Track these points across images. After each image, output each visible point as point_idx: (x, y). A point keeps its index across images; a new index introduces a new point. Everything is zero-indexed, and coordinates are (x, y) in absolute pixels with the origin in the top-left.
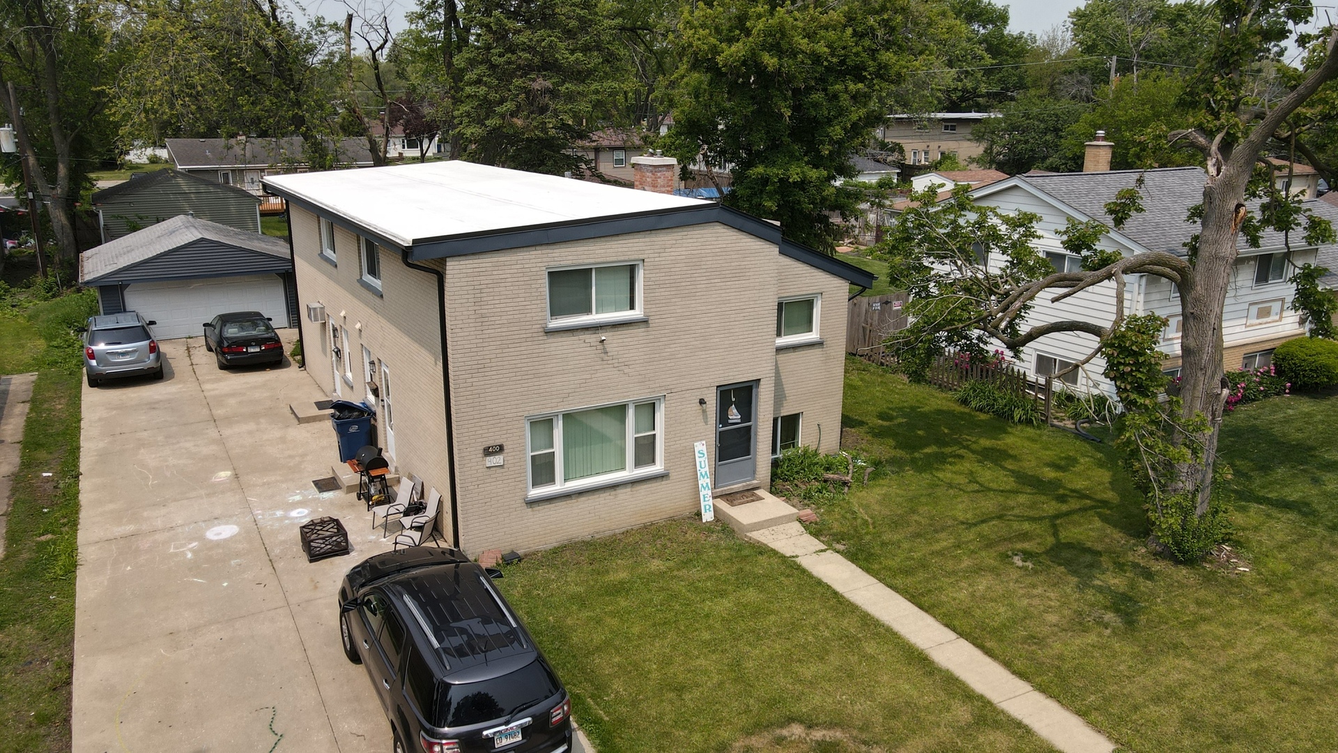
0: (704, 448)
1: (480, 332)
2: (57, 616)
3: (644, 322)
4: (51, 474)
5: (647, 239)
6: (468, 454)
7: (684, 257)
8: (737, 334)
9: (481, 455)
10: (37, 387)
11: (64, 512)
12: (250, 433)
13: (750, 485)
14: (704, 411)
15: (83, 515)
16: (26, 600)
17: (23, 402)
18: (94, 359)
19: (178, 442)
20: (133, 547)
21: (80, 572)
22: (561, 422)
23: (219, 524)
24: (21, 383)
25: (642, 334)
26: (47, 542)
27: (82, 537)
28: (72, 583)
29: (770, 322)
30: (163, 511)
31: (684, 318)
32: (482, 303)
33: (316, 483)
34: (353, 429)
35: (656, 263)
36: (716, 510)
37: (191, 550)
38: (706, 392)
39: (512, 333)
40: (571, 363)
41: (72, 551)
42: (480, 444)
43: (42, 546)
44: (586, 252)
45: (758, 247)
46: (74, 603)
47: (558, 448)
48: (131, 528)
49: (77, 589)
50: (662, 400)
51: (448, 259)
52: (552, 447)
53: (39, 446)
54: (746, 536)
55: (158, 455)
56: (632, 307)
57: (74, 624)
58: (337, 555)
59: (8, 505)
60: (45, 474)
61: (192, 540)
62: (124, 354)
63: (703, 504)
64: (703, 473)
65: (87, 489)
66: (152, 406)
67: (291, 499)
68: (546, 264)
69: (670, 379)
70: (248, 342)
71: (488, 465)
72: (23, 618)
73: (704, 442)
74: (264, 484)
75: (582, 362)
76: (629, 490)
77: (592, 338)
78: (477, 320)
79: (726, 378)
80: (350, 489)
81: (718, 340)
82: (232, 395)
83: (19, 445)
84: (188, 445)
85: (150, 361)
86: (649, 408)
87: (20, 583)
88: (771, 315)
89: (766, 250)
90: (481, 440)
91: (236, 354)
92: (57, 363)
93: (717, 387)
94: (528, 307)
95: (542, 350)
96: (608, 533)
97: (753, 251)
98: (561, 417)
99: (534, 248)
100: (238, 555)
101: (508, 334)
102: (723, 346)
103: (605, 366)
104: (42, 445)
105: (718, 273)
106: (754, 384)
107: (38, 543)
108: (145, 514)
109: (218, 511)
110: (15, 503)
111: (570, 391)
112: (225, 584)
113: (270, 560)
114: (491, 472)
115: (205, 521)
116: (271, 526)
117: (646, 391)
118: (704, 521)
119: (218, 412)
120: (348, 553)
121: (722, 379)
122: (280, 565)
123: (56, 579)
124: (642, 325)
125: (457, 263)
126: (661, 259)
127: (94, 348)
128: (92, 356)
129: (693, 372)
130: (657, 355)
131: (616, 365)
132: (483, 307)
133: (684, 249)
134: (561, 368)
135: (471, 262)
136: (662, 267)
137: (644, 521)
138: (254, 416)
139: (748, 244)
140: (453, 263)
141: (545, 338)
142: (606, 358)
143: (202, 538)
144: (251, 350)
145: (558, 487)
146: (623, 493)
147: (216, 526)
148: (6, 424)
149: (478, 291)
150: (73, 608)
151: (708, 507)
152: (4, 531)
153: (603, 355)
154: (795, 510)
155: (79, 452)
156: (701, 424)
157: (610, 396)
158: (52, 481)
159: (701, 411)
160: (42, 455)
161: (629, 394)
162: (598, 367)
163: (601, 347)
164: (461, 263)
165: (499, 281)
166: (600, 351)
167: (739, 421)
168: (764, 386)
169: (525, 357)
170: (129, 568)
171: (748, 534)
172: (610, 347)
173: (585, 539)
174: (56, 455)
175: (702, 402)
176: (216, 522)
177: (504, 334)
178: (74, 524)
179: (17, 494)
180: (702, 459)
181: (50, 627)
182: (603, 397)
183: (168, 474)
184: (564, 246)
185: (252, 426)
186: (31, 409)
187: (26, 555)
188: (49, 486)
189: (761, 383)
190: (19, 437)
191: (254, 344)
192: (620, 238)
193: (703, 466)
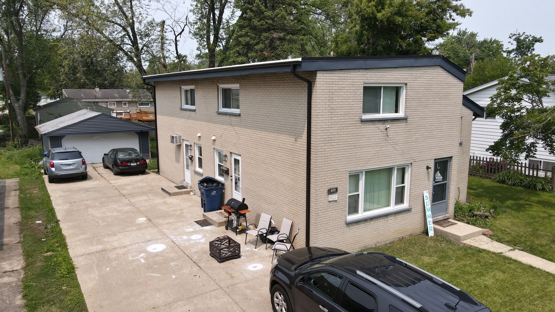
0: (428, 194)
1: (330, 118)
2: (71, 300)
3: (405, 119)
4: (41, 222)
5: (409, 72)
6: (320, 193)
7: (424, 84)
8: (444, 130)
9: (326, 194)
10: (21, 184)
11: (55, 240)
12: (146, 200)
13: (445, 217)
14: (428, 173)
15: (68, 241)
16: (47, 290)
17: (15, 190)
18: (54, 167)
19: (108, 205)
20: (106, 258)
21: (78, 272)
22: (364, 176)
23: (152, 244)
24: (11, 183)
25: (404, 126)
26: (51, 256)
27: (72, 252)
28: (75, 278)
29: (458, 125)
30: (115, 238)
31: (422, 119)
32: (333, 101)
33: (197, 222)
34: (214, 193)
35: (412, 86)
36: (435, 230)
37: (142, 258)
38: (430, 162)
39: (345, 120)
40: (372, 141)
41: (68, 260)
42: (326, 187)
43: (48, 259)
44: (382, 76)
45: (455, 82)
46: (80, 290)
47: (361, 192)
48: (100, 247)
49: (80, 282)
50: (410, 166)
51: (318, 72)
52: (358, 191)
53: (29, 209)
54: (461, 243)
55: (100, 211)
56: (396, 111)
57: (85, 304)
58: (234, 258)
59: (20, 238)
60: (37, 222)
61: (141, 252)
62: (69, 165)
63: (429, 226)
64: (428, 209)
65: (65, 228)
66: (87, 190)
67: (188, 230)
68: (364, 81)
69: (415, 154)
70: (131, 161)
71: (330, 200)
72: (48, 302)
73: (428, 191)
74: (167, 224)
75: (377, 140)
76: (393, 217)
77: (381, 126)
78: (330, 111)
79: (439, 155)
80: (220, 224)
81: (436, 133)
82: (128, 185)
83: (18, 209)
84: (114, 206)
85: (81, 170)
86: (402, 171)
87: (40, 280)
88: (458, 121)
89: (459, 84)
90: (327, 184)
91: (125, 166)
92: (28, 174)
93: (435, 160)
94: (354, 105)
95: (359, 132)
96: (383, 243)
97: (453, 84)
98: (364, 173)
99: (358, 71)
100: (173, 260)
101: (344, 120)
102: (438, 137)
103: (387, 144)
104: (32, 209)
105: (438, 95)
106: (449, 159)
107: (44, 257)
108: (105, 240)
109: (148, 237)
110: (24, 237)
111: (370, 157)
112: (174, 277)
113: (194, 262)
114: (330, 205)
115: (143, 242)
116: (184, 244)
117: (404, 160)
118: (430, 236)
119: (124, 192)
120: (239, 257)
121: (437, 155)
122: (202, 265)
123: (63, 277)
124: (404, 121)
125: (322, 75)
126: (414, 84)
127: (54, 161)
128: (53, 166)
129: (425, 151)
130: (410, 139)
131: (392, 143)
132: (333, 103)
133: (424, 80)
134: (367, 143)
135: (329, 75)
136: (415, 88)
137: (399, 236)
138: (144, 193)
139: (451, 80)
140: (320, 75)
141: (361, 124)
142: (388, 139)
143: (146, 252)
144: (132, 164)
145: (361, 215)
146: (391, 219)
147: (150, 245)
148: (8, 200)
149: (331, 93)
150: (81, 294)
151: (431, 228)
152: (21, 251)
153: (386, 137)
154: (481, 229)
155: (54, 210)
156: (426, 181)
157: (388, 162)
158: (43, 225)
159: (427, 173)
160: (33, 213)
161: (396, 161)
162: (384, 144)
163: (385, 132)
164: (324, 75)
165: (341, 88)
166: (385, 135)
167: (441, 180)
168: (454, 161)
169: (351, 135)
170: (108, 269)
171: (463, 242)
172: (390, 132)
173: (372, 247)
174: (41, 213)
175: (428, 168)
176: (150, 243)
177: (342, 120)
178: (65, 246)
179: (24, 232)
180: (427, 201)
181: (68, 306)
182: (385, 162)
183: (110, 220)
184: (373, 71)
185: (145, 198)
186: (20, 193)
187: (39, 264)
188: (42, 228)
189: (453, 159)
190: (17, 205)
191: (134, 161)
192: (398, 69)
193: (428, 205)
